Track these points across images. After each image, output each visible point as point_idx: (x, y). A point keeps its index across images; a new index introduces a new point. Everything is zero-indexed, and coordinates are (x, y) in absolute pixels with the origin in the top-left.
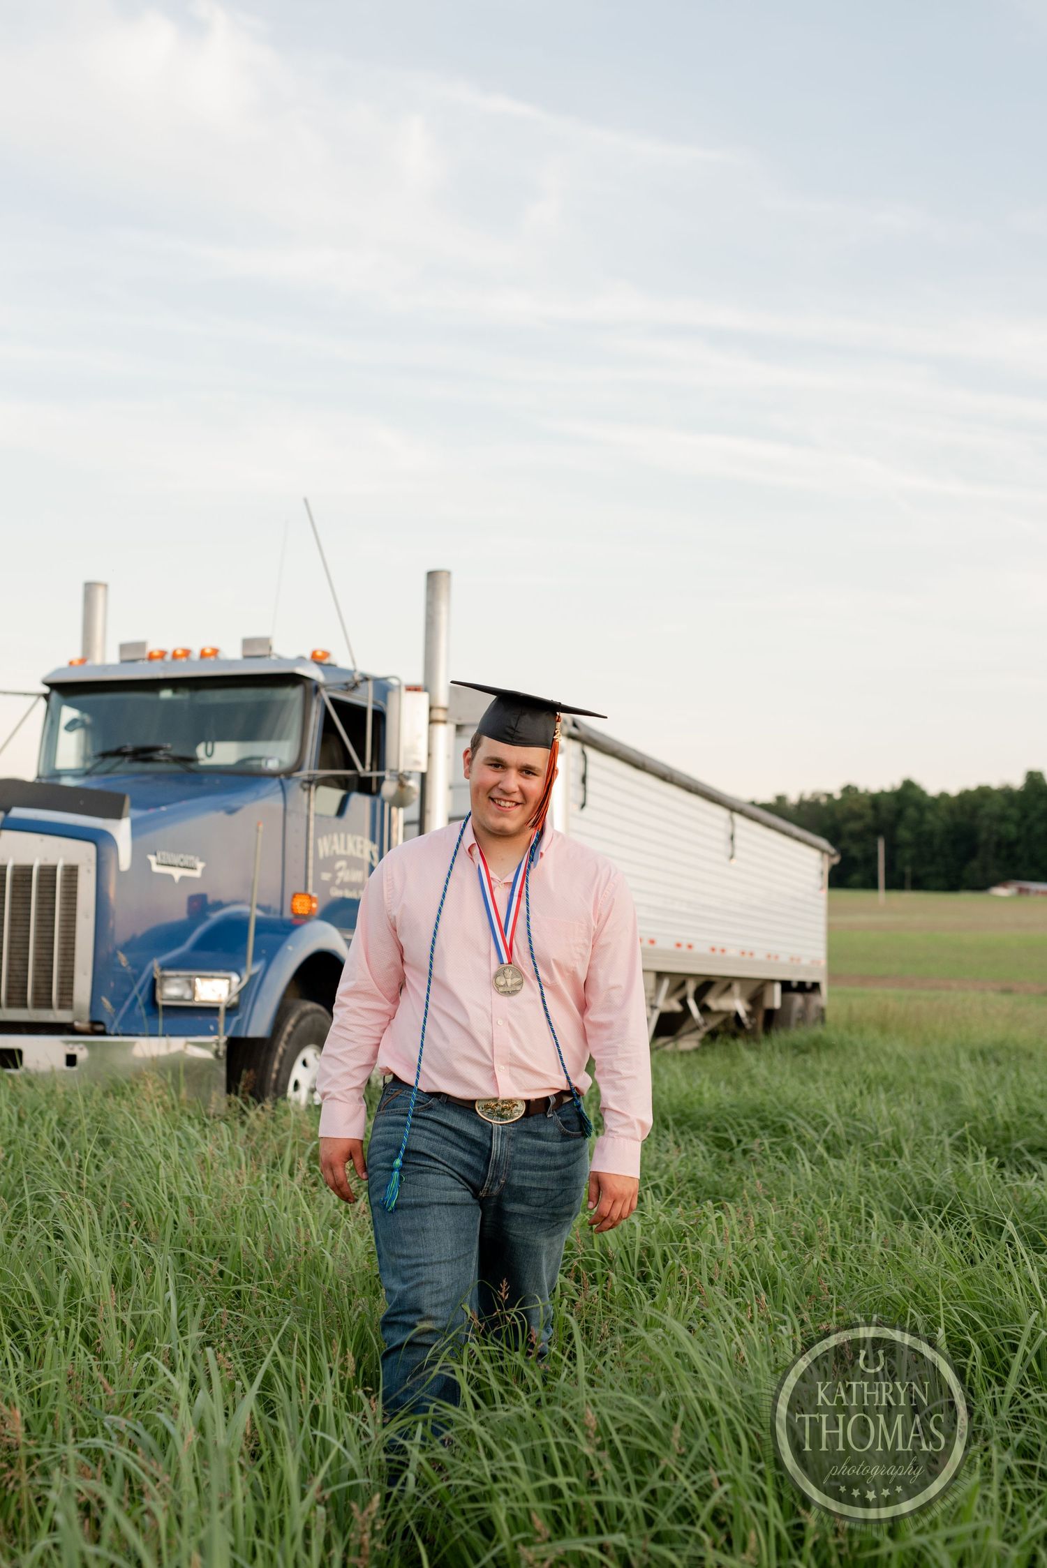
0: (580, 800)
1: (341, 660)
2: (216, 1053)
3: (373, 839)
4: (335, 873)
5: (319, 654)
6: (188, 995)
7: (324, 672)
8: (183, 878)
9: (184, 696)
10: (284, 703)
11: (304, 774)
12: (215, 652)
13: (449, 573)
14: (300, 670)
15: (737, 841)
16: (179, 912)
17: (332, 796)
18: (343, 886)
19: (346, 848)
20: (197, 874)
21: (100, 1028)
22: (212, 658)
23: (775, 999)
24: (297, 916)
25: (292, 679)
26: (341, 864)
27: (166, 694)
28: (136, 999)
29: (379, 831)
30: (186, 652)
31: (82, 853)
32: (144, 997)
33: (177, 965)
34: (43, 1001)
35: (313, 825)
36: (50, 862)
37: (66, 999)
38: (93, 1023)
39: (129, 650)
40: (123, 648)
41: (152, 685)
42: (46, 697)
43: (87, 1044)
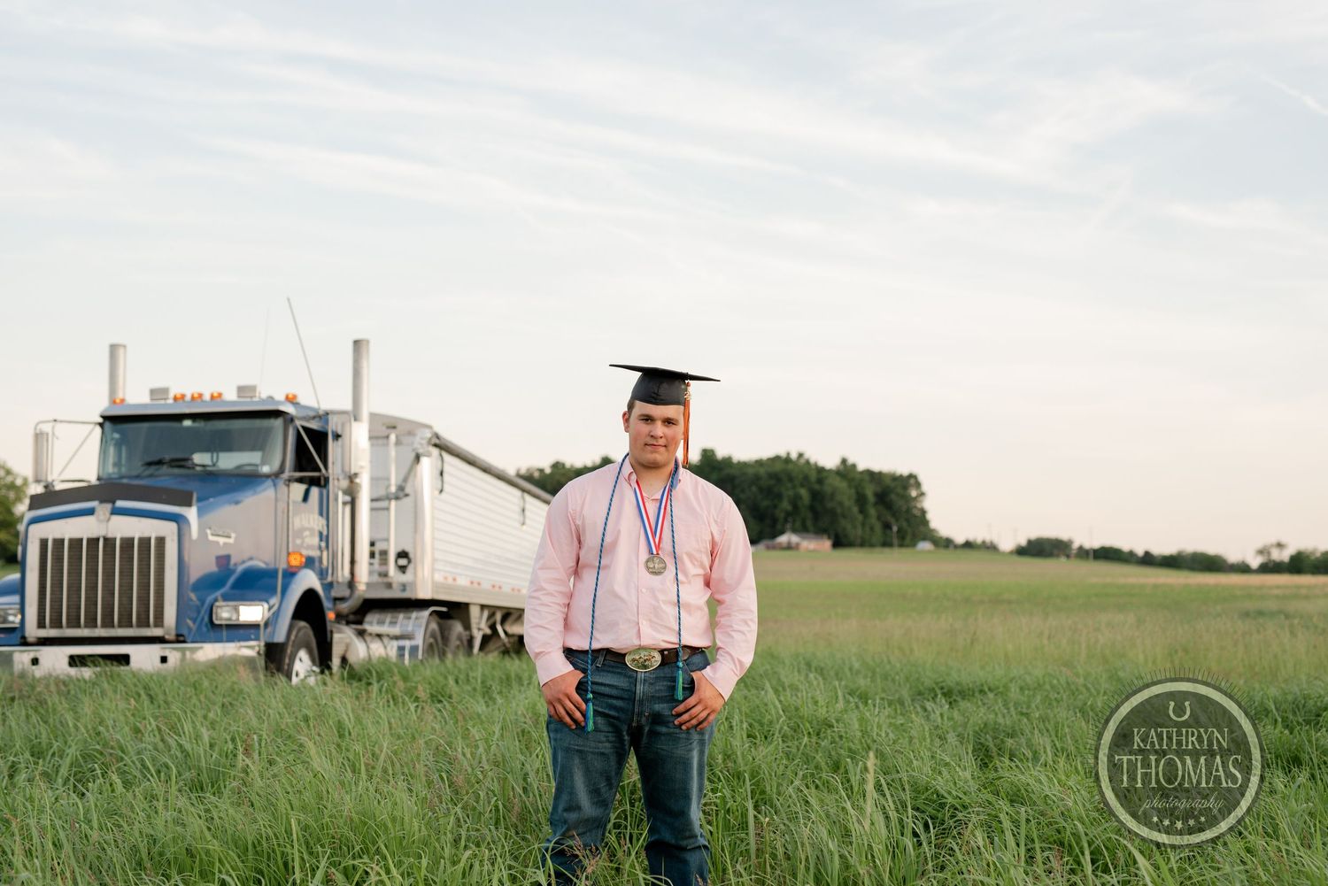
0: (440, 487)
2: (259, 653)
3: (321, 514)
4: (303, 539)
5: (290, 396)
6: (234, 618)
7: (296, 408)
8: (225, 544)
9: (200, 424)
10: (269, 431)
12: (220, 395)
13: (368, 342)
14: (282, 408)
15: (527, 513)
16: (212, 567)
17: (298, 489)
18: (308, 547)
19: (308, 521)
20: (231, 541)
21: (181, 639)
22: (219, 400)
24: (294, 566)
25: (277, 414)
26: (307, 533)
27: (187, 423)
28: (203, 619)
29: (324, 510)
30: (200, 395)
31: (168, 529)
32: (206, 619)
33: (226, 598)
34: (144, 623)
35: (291, 508)
36: (146, 535)
37: (159, 621)
38: (178, 635)
39: (157, 393)
40: (153, 392)
41: (179, 417)
42: (101, 425)
43: (174, 649)
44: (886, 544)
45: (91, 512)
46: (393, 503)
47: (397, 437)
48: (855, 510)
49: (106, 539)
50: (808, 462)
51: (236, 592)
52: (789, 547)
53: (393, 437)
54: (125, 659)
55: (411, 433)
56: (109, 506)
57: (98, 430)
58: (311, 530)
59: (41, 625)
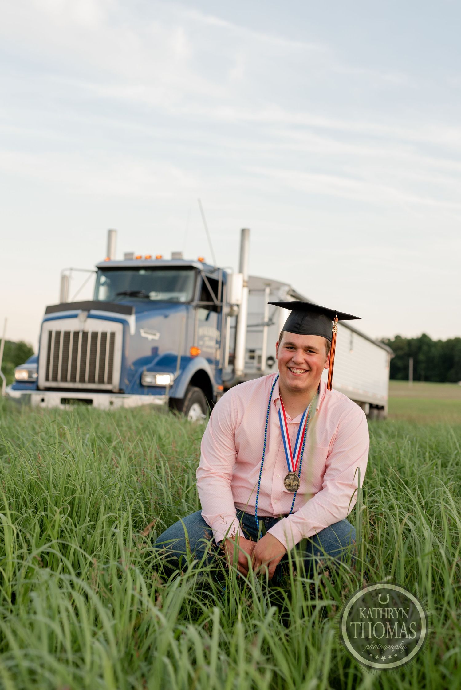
1: (210, 262)
2: (165, 403)
3: (217, 329)
4: (204, 342)
5: (200, 259)
6: (153, 381)
7: (203, 266)
8: (152, 339)
9: (149, 273)
10: (187, 278)
11: (195, 303)
12: (161, 257)
13: (250, 231)
14: (195, 265)
15: (354, 344)
16: (148, 353)
17: (203, 313)
18: (207, 347)
19: (209, 332)
20: (157, 338)
21: (122, 392)
22: (160, 259)
24: (193, 356)
25: (190, 268)
26: (207, 338)
27: (142, 272)
28: (135, 381)
29: (220, 327)
30: (150, 257)
31: (117, 327)
32: (138, 381)
33: (149, 370)
34: (101, 381)
35: (197, 323)
36: (105, 331)
37: (110, 381)
38: (120, 390)
39: (129, 256)
40: (126, 255)
41: (137, 269)
42: (97, 272)
43: (117, 397)
45: (76, 316)
46: (266, 329)
47: (271, 290)
49: (83, 333)
51: (158, 367)
53: (268, 290)
54: (90, 402)
55: (278, 289)
56: (86, 313)
57: (95, 275)
58: (211, 338)
59: (47, 379)
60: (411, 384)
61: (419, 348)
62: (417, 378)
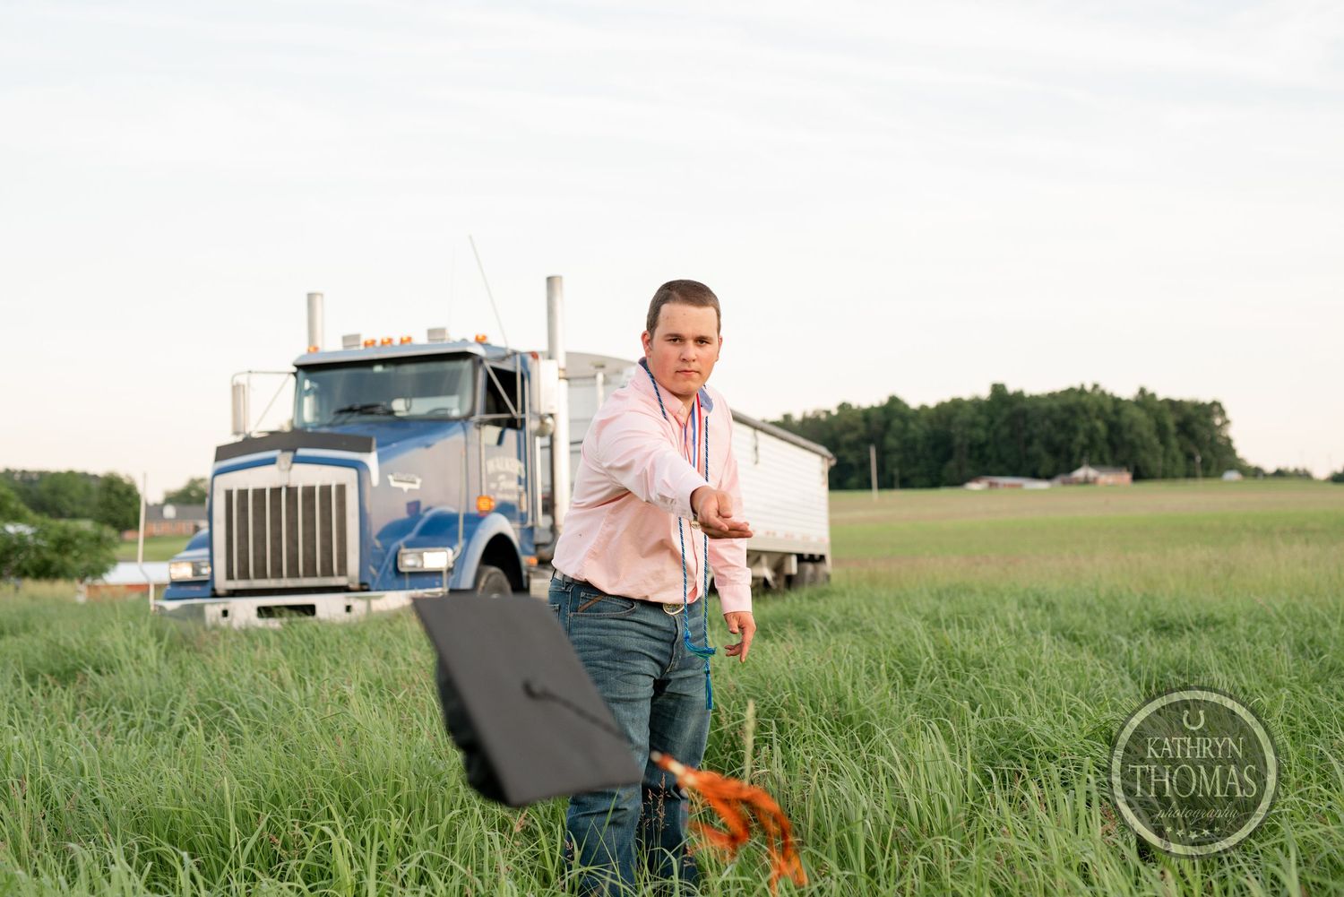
1: (496, 341)
3: (519, 458)
4: (498, 483)
5: (480, 337)
6: (419, 564)
7: (485, 349)
8: (410, 490)
9: (391, 369)
10: (459, 373)
11: (477, 418)
12: (409, 339)
13: (561, 277)
14: (470, 349)
15: (760, 451)
16: (402, 514)
17: (492, 432)
18: (504, 492)
19: (504, 465)
20: (417, 486)
21: (365, 587)
22: (408, 344)
23: (792, 567)
24: (481, 511)
25: (464, 356)
26: (502, 477)
27: (378, 369)
28: (387, 567)
29: (523, 454)
30: (390, 340)
31: (347, 476)
32: (391, 567)
33: (409, 545)
34: (327, 572)
35: (483, 451)
36: (327, 483)
37: (343, 570)
38: (362, 584)
39: (349, 340)
40: (345, 339)
41: (370, 363)
42: (295, 374)
43: (358, 598)
44: (1190, 475)
45: (272, 461)
47: (605, 376)
48: (1156, 441)
49: (288, 489)
50: (1103, 393)
51: (424, 539)
52: (1086, 481)
53: (600, 377)
54: (310, 610)
55: (619, 372)
56: (290, 455)
57: (293, 379)
58: (509, 476)
59: (230, 576)
60: (875, 495)
61: (887, 425)
62: (886, 484)
